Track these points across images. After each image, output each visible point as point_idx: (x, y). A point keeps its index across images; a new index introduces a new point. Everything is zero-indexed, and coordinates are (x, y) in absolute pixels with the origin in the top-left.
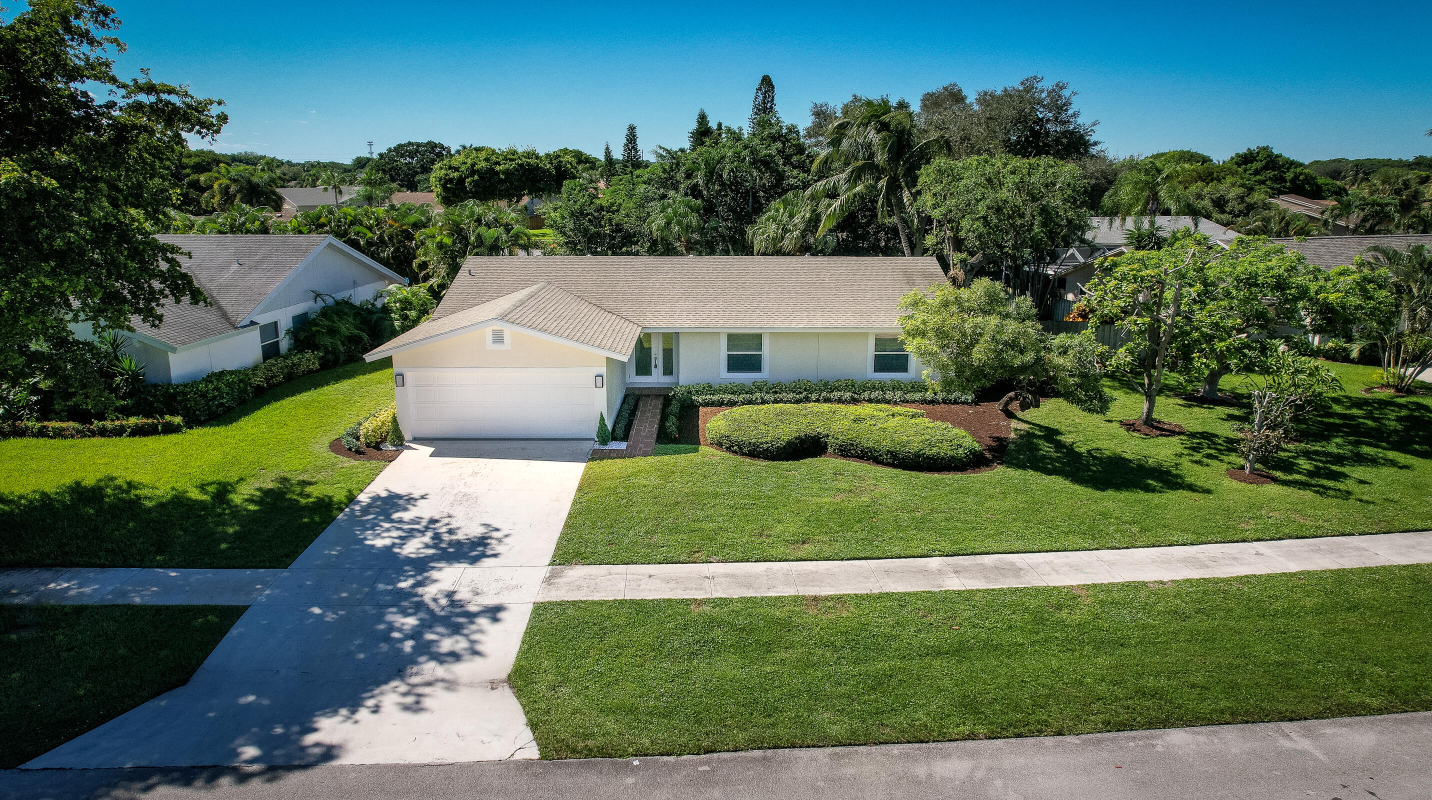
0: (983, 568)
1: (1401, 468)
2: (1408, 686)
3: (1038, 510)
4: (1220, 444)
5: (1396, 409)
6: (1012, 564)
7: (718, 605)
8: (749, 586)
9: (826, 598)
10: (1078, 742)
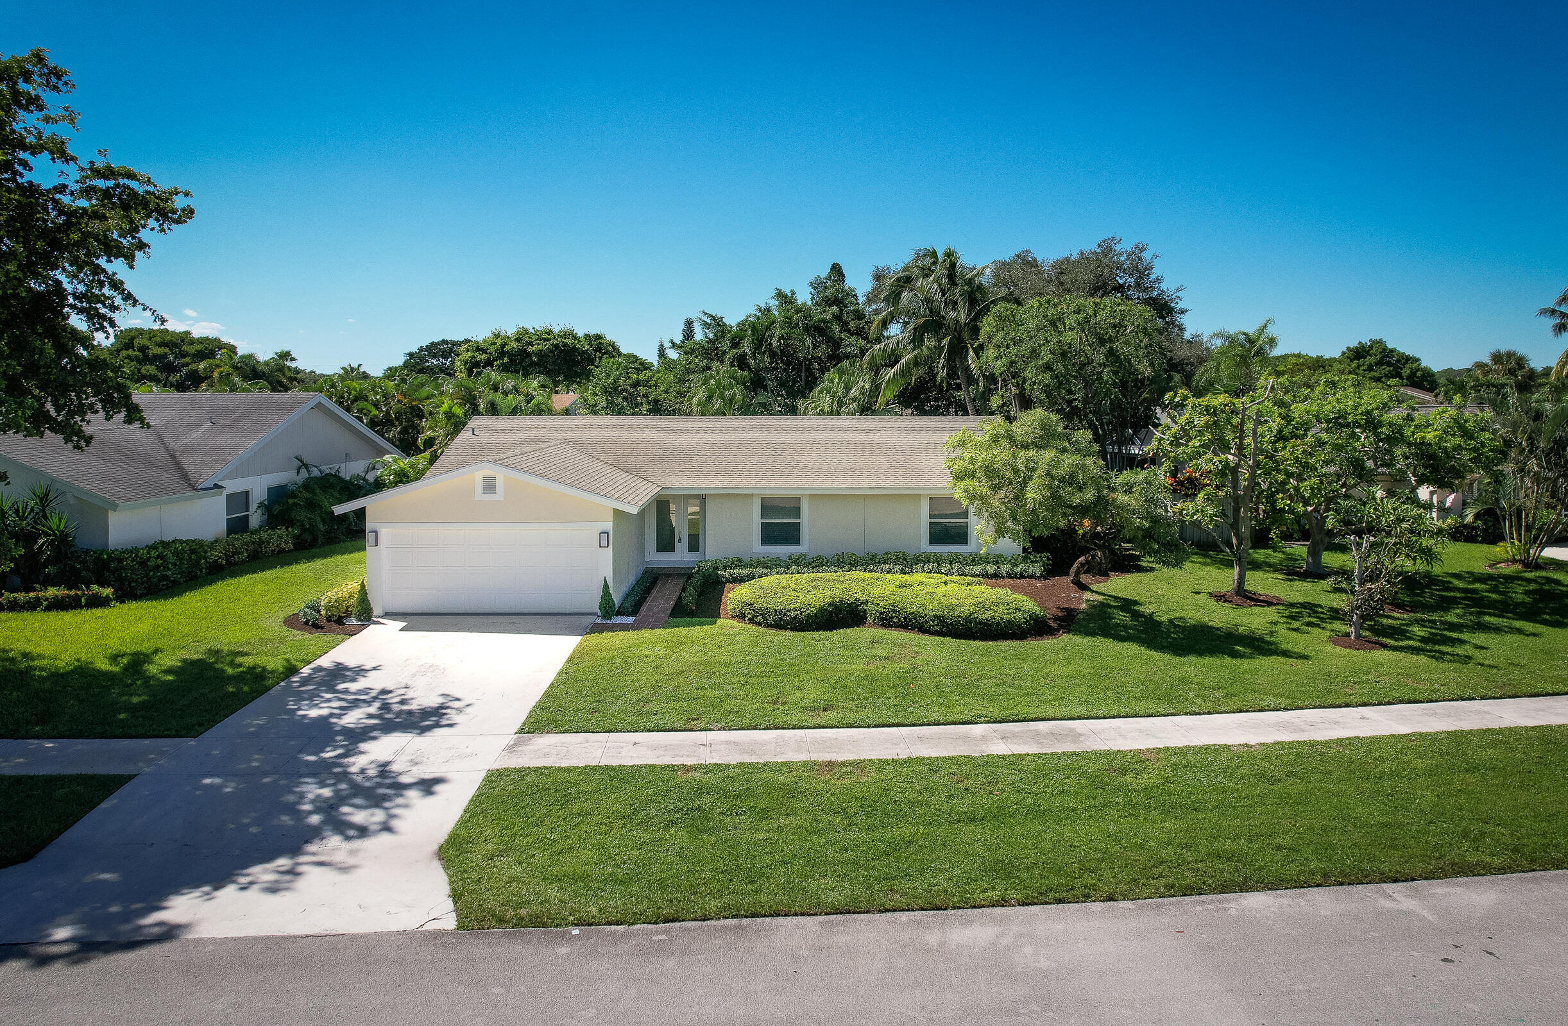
0: (1037, 734)
1: (1528, 635)
2: (1535, 843)
3: (1106, 675)
4: (1322, 613)
5: (1525, 583)
6: (1071, 730)
7: (710, 771)
8: (753, 753)
9: (843, 764)
10: (1134, 907)
